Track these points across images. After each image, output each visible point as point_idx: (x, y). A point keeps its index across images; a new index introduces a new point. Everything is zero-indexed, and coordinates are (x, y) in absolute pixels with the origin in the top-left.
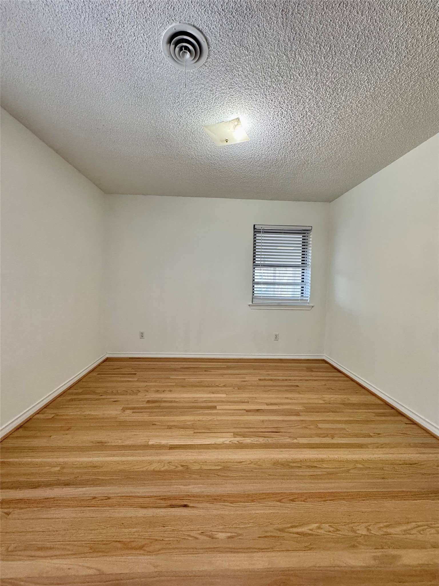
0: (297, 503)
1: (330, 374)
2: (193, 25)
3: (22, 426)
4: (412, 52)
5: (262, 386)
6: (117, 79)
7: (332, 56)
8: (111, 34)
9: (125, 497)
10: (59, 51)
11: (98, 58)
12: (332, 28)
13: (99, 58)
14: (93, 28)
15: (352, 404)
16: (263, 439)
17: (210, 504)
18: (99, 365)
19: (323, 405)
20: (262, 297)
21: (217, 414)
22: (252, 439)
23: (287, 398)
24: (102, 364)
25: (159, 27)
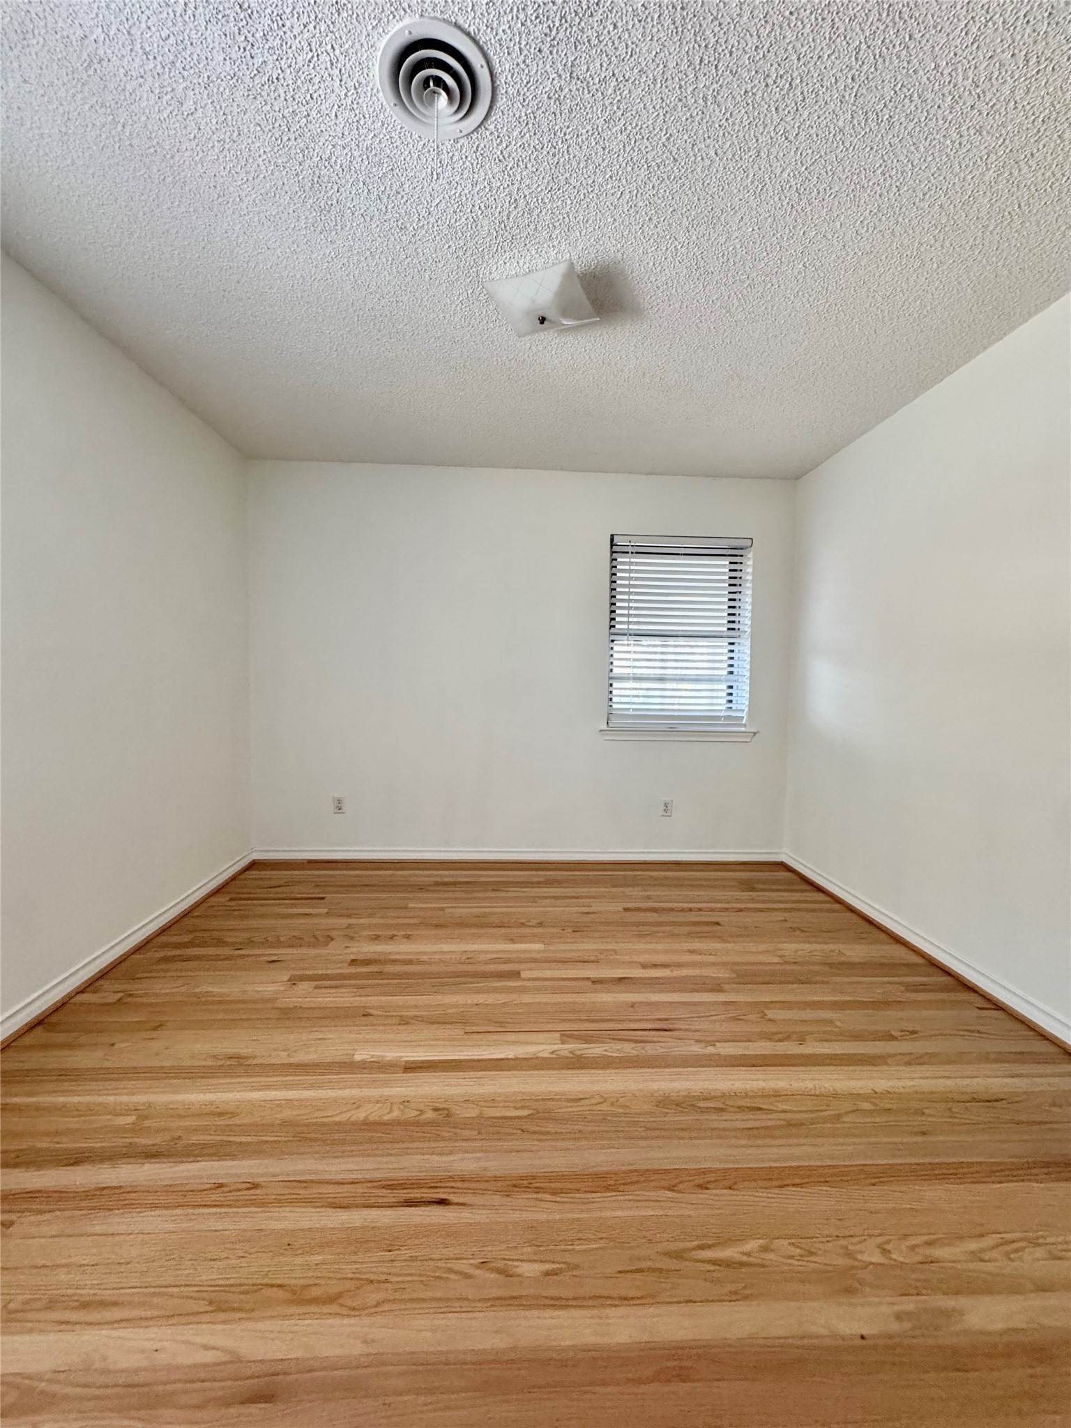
0: (714, 1191)
1: (796, 896)
2: (455, 23)
3: (43, 1020)
4: (989, 95)
5: (632, 924)
6: (270, 162)
7: (796, 104)
8: (252, 44)
9: (294, 1184)
10: (124, 90)
11: (221, 108)
12: (795, 33)
13: (223, 108)
14: (206, 29)
15: (850, 963)
16: (633, 1045)
17: (503, 1196)
18: (234, 878)
19: (777, 967)
20: (631, 712)
21: (524, 990)
22: (606, 1047)
23: (692, 952)
24: (241, 877)
25: (371, 27)
